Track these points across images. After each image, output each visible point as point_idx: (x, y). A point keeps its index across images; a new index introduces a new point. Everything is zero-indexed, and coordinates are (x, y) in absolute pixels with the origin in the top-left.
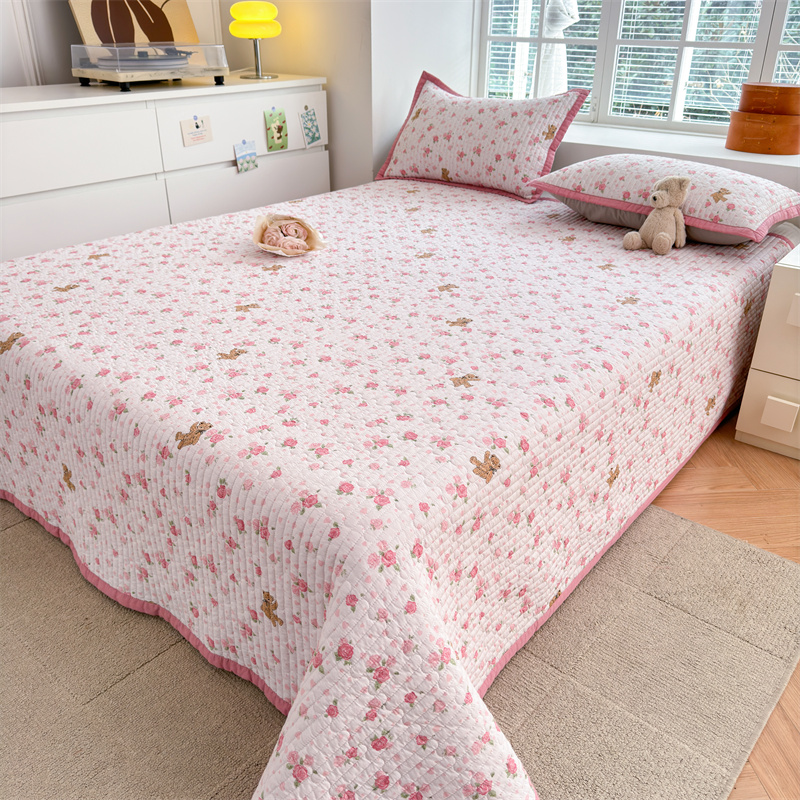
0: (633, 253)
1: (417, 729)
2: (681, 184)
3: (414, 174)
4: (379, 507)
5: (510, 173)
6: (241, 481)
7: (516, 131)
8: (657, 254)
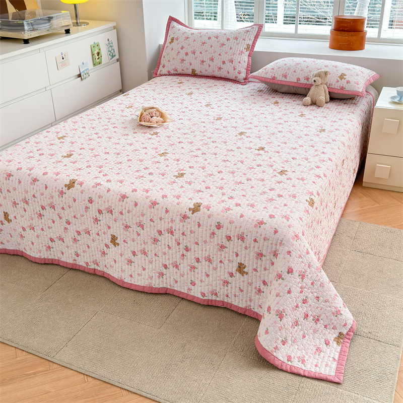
0: (308, 107)
1: (315, 294)
2: (326, 73)
3: (175, 72)
4: (288, 220)
5: (231, 70)
6: (228, 221)
7: (231, 48)
8: (319, 107)
